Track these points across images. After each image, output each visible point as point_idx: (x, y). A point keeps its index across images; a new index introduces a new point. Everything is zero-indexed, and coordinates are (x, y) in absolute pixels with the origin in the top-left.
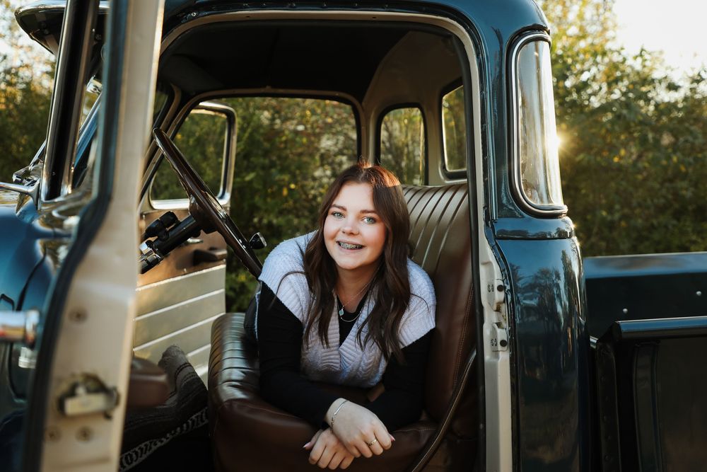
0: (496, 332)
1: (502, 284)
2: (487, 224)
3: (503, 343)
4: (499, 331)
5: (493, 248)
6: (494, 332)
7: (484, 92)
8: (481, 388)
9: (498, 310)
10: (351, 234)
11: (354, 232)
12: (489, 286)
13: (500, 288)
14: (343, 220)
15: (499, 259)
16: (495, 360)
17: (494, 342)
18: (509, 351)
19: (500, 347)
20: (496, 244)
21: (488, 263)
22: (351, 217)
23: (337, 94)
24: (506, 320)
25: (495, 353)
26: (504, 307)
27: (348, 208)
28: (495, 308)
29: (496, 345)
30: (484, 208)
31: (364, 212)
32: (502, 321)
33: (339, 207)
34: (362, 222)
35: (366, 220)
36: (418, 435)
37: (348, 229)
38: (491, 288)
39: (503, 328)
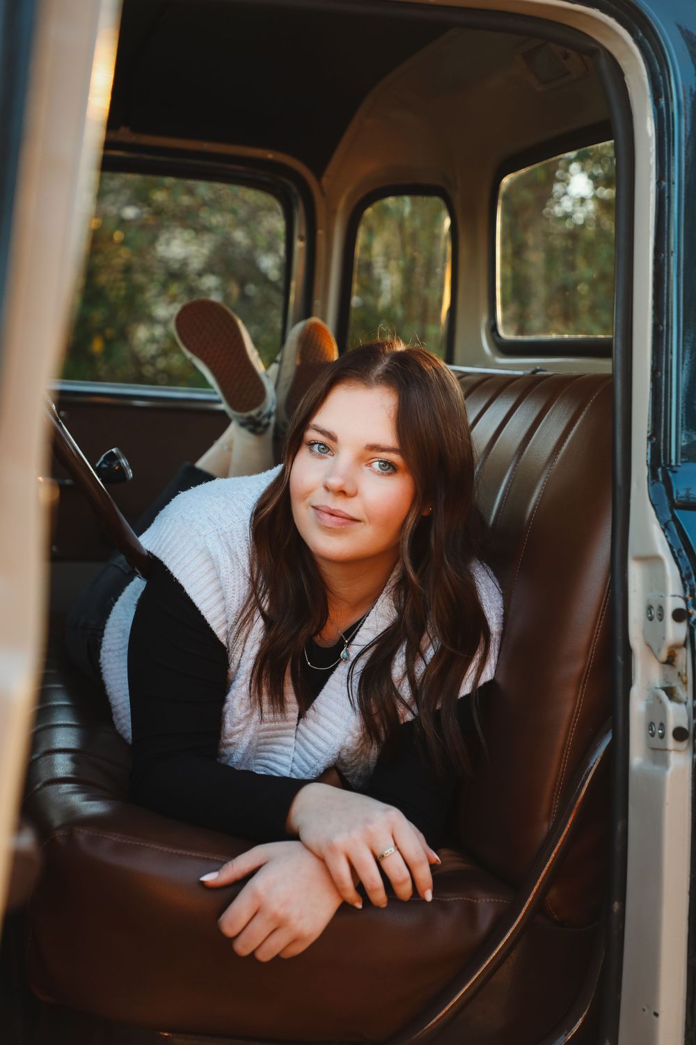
0: (664, 711)
1: (682, 605)
2: (653, 475)
3: (680, 734)
4: (671, 707)
5: (665, 527)
6: (655, 707)
7: (665, 184)
8: (619, 828)
9: (670, 661)
10: (342, 493)
11: (348, 489)
12: (650, 608)
13: (679, 615)
14: (329, 461)
15: (679, 551)
16: (657, 768)
17: (655, 728)
18: (690, 751)
19: (671, 742)
20: (675, 519)
21: (652, 560)
22: (345, 456)
23: (270, 156)
24: (685, 683)
25: (658, 754)
26: (684, 657)
27: (339, 438)
28: (664, 655)
29: (662, 736)
30: (649, 438)
31: (374, 448)
32: (676, 684)
33: (323, 432)
34: (366, 469)
35: (376, 465)
36: (471, 911)
37: (335, 482)
38: (654, 613)
39: (679, 702)
